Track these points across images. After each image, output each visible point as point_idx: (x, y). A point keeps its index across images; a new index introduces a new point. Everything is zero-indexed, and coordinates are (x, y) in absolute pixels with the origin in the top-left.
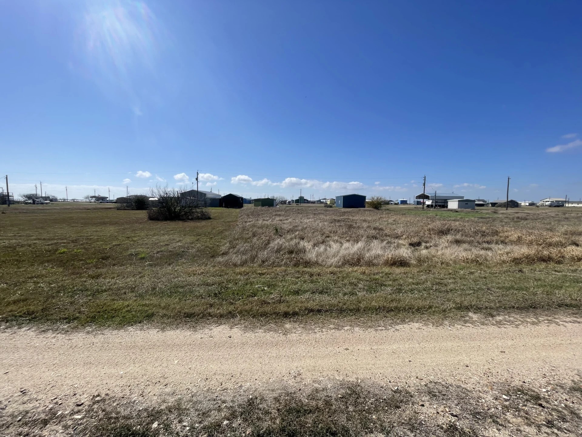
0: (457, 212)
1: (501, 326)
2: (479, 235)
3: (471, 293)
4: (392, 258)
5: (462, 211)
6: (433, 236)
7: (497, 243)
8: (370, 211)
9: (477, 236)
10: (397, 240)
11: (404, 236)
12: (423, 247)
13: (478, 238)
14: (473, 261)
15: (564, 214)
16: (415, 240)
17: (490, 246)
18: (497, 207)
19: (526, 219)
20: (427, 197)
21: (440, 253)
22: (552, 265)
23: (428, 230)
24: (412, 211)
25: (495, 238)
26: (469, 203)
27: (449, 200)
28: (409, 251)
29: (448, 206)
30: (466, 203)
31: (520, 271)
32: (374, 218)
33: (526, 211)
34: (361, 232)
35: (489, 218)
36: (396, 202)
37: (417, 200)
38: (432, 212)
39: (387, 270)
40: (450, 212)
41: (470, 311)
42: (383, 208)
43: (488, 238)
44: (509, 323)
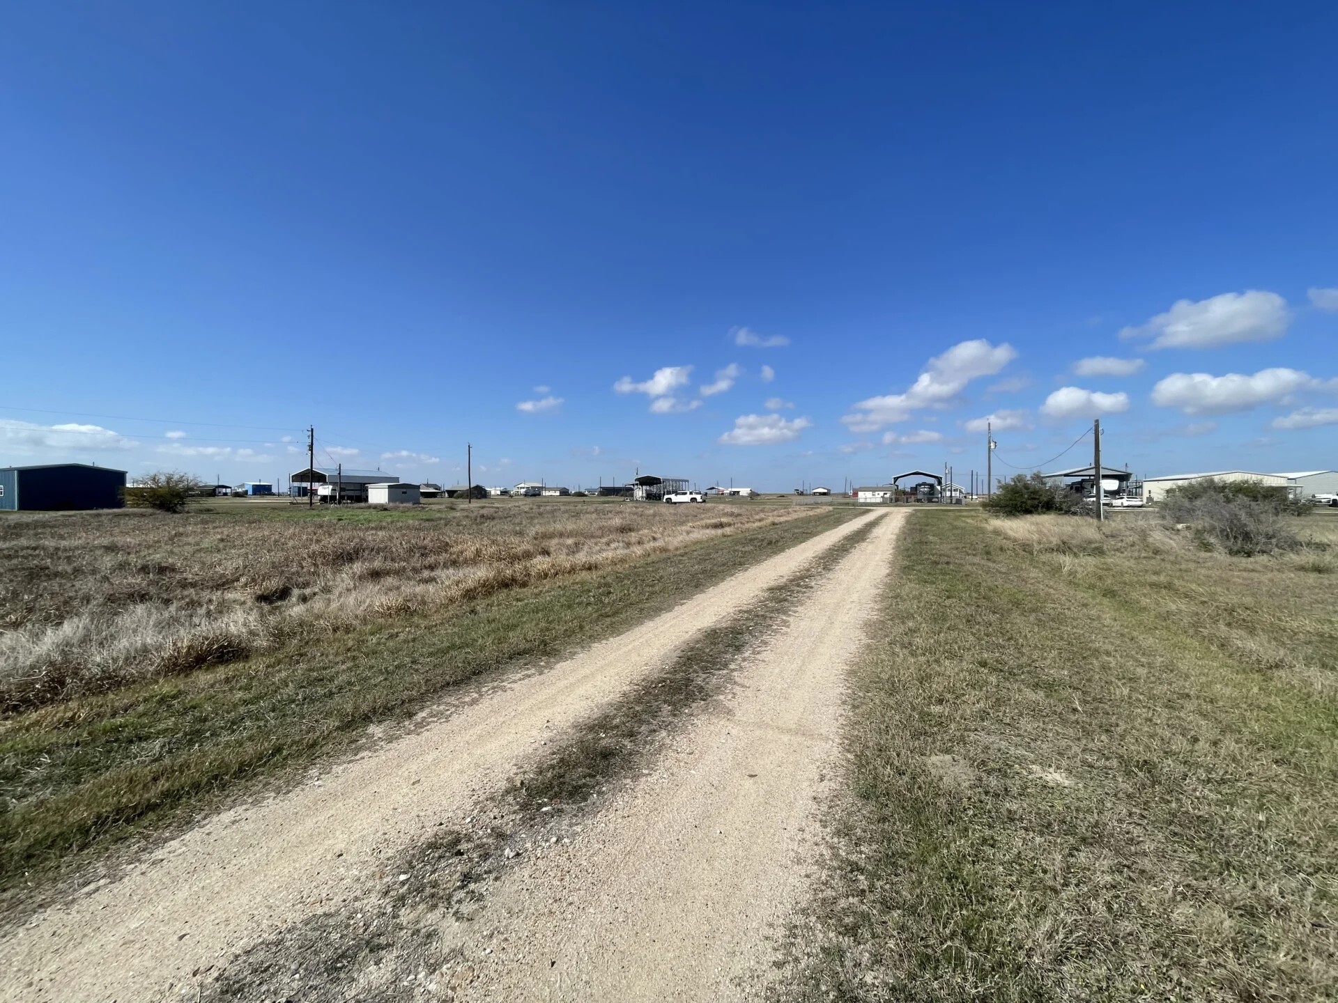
0: (386, 509)
1: (423, 730)
2: (417, 555)
3: (381, 681)
4: (189, 647)
5: (396, 508)
6: (321, 569)
7: (445, 566)
8: (142, 515)
9: (413, 556)
10: (219, 593)
11: (243, 580)
12: (294, 599)
13: (416, 561)
14: (399, 610)
15: (539, 507)
16: (274, 584)
17: (433, 574)
18: (456, 498)
19: (494, 519)
20: (321, 478)
21: (334, 605)
22: (516, 590)
23: (309, 557)
24: (280, 513)
25: (443, 557)
26: (408, 491)
27: (369, 486)
28: (253, 618)
29: (367, 497)
30: (405, 490)
31: (473, 611)
32: (151, 537)
33: (496, 505)
34: (87, 585)
35: (441, 519)
36: (240, 490)
37: (297, 484)
38: (331, 514)
39: (165, 687)
40: (372, 510)
41: (371, 722)
42: (192, 505)
43: (431, 559)
44: (436, 719)
